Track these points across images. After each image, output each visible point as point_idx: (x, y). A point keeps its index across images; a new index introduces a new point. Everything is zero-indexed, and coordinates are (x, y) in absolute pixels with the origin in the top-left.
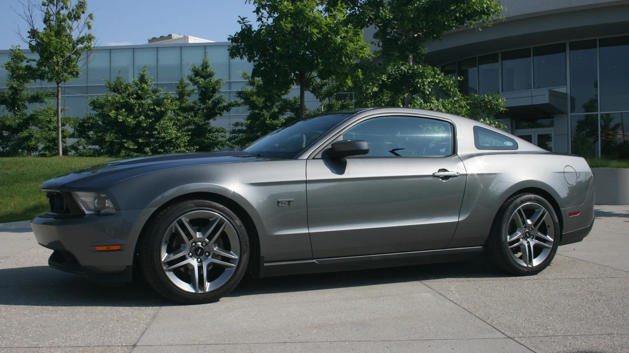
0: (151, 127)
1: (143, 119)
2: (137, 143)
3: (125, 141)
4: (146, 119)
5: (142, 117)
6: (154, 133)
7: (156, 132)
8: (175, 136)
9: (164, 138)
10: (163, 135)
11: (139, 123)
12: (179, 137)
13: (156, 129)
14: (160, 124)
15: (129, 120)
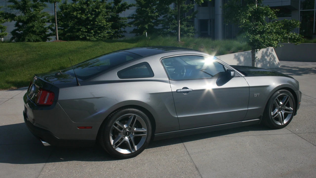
0: (94, 20)
1: (90, 16)
2: (87, 28)
3: (81, 27)
4: (91, 16)
5: (90, 15)
6: (95, 23)
7: (96, 23)
8: (106, 24)
9: (100, 25)
10: (100, 24)
11: (88, 18)
12: (108, 25)
13: (96, 21)
14: (98, 18)
15: (83, 17)
